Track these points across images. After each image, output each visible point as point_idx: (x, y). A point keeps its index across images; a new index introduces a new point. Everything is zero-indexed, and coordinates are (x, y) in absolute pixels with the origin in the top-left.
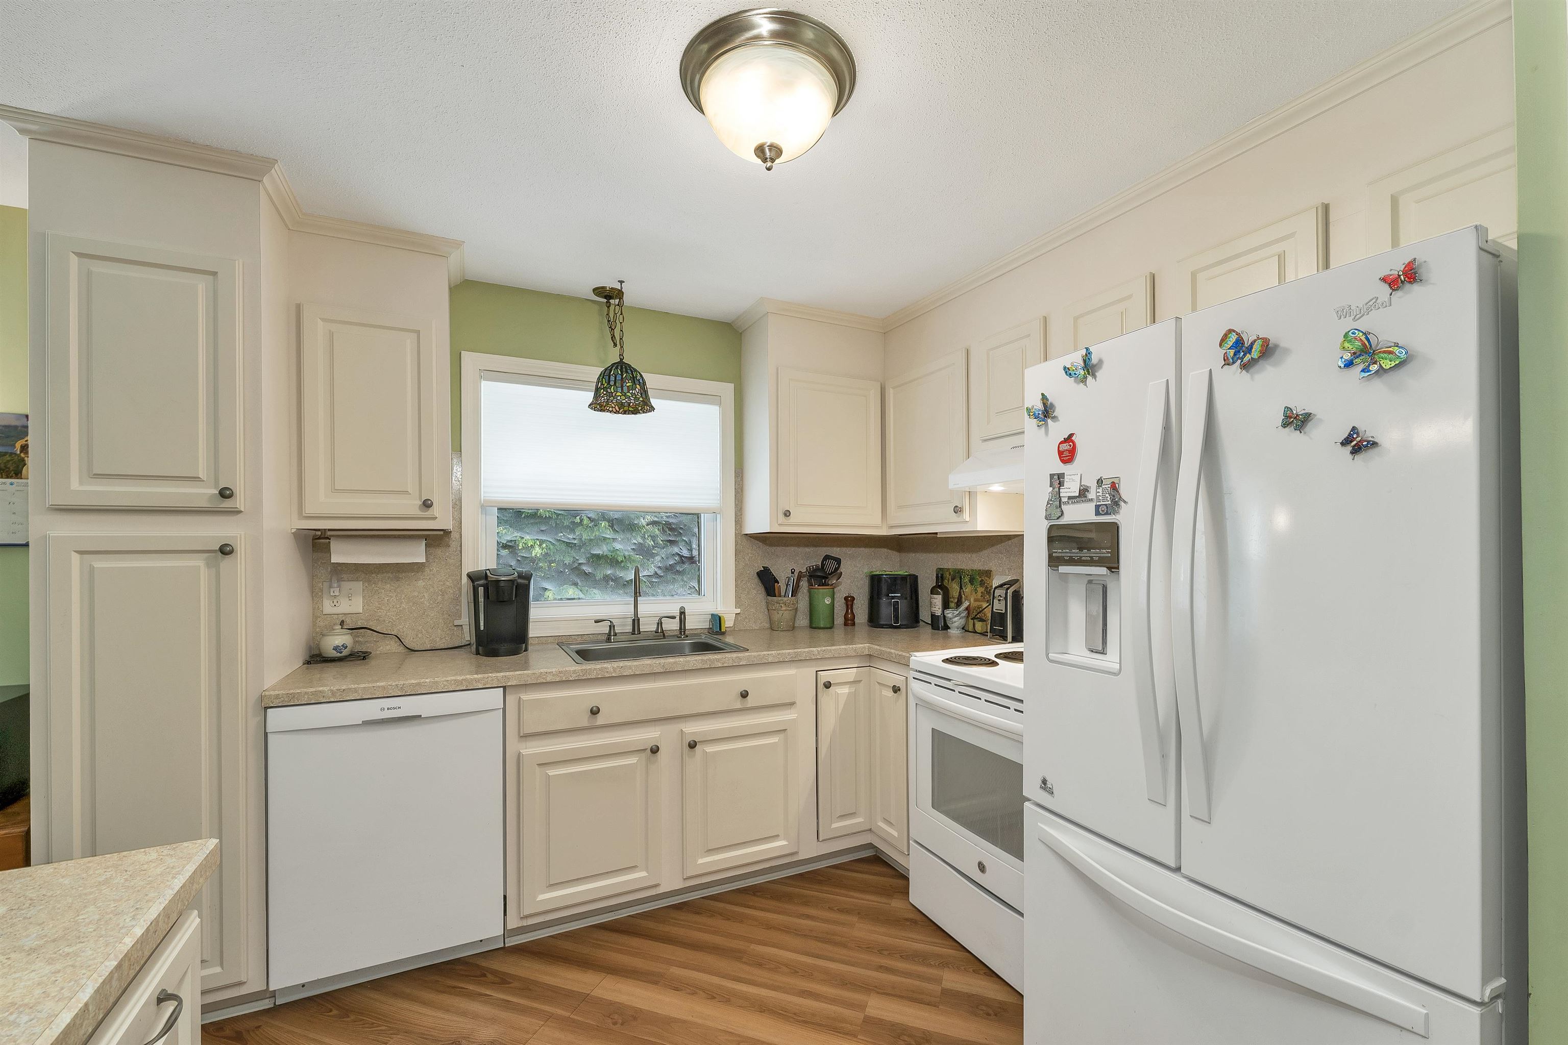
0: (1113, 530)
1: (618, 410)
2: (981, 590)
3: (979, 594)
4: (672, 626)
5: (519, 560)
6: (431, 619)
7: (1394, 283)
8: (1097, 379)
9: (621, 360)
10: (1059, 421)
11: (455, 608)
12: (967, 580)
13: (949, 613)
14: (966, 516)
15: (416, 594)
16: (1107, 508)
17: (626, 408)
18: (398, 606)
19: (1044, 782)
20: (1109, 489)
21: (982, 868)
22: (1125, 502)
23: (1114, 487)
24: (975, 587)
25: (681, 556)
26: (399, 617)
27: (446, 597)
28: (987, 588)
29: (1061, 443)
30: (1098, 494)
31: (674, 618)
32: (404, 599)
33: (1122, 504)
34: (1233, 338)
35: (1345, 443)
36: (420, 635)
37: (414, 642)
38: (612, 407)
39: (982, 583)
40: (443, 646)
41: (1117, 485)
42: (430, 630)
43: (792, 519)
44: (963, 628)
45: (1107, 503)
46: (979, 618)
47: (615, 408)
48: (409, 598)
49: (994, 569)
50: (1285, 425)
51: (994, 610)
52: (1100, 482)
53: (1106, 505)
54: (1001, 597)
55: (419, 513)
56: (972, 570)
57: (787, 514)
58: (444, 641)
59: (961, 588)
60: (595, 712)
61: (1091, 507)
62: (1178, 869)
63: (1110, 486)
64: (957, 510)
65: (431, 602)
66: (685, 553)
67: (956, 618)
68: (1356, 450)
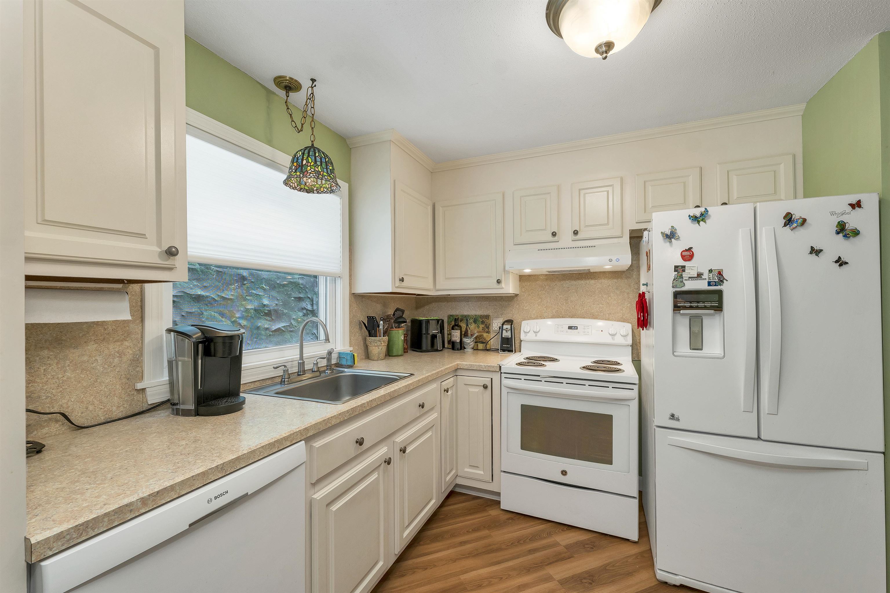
0: (720, 293)
1: (296, 186)
2: (481, 326)
3: (481, 329)
4: (323, 363)
5: (183, 316)
6: (106, 386)
7: (853, 206)
8: (707, 223)
9: (313, 145)
10: (680, 240)
11: (134, 370)
12: (472, 321)
13: (466, 340)
14: (503, 285)
15: (85, 358)
16: (716, 283)
17: (302, 186)
18: (60, 376)
19: (673, 416)
20: (717, 274)
21: (564, 473)
22: (727, 280)
23: (720, 273)
24: (477, 325)
25: (307, 310)
26: (61, 389)
27: (125, 359)
28: (486, 325)
29: (683, 251)
30: (709, 276)
31: (324, 358)
32: (69, 366)
33: (724, 281)
34: (790, 216)
35: (836, 262)
36: (91, 408)
37: (82, 417)
38: (293, 183)
39: (483, 322)
40: (120, 415)
41: (722, 273)
42: (104, 400)
43: (404, 284)
44: (473, 349)
45: (716, 281)
46: (481, 342)
47: (294, 184)
48: (76, 365)
49: (491, 314)
50: (811, 253)
51: (503, 336)
52: (711, 271)
53: (715, 282)
54: (508, 329)
55: (156, 260)
56: (476, 315)
57: (402, 280)
58: (122, 409)
59: (467, 325)
60: (360, 442)
61: (706, 282)
62: (759, 438)
63: (717, 273)
64: (499, 282)
65: (106, 366)
66: (309, 307)
67: (472, 343)
68: (841, 265)
